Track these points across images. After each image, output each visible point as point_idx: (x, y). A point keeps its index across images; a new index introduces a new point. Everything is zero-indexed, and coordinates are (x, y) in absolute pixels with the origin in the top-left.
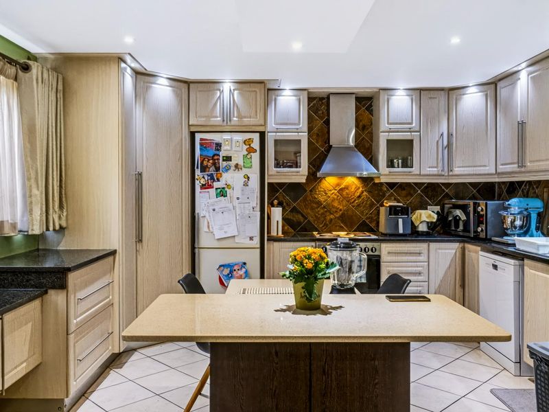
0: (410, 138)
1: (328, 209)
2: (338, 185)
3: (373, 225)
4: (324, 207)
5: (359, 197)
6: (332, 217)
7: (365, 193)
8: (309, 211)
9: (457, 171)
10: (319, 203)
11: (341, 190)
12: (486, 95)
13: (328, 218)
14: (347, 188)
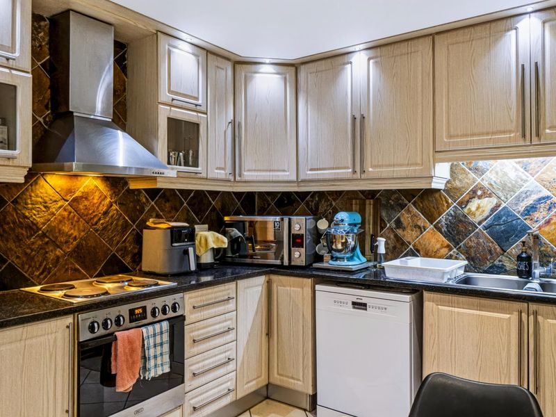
0: (194, 120)
1: (51, 237)
2: (70, 191)
3: (127, 261)
4: (44, 235)
5: (106, 213)
6: (59, 252)
7: (115, 207)
8: (11, 245)
9: (247, 175)
10: (32, 228)
11: (75, 200)
12: (285, 79)
13: (51, 256)
14: (85, 196)
